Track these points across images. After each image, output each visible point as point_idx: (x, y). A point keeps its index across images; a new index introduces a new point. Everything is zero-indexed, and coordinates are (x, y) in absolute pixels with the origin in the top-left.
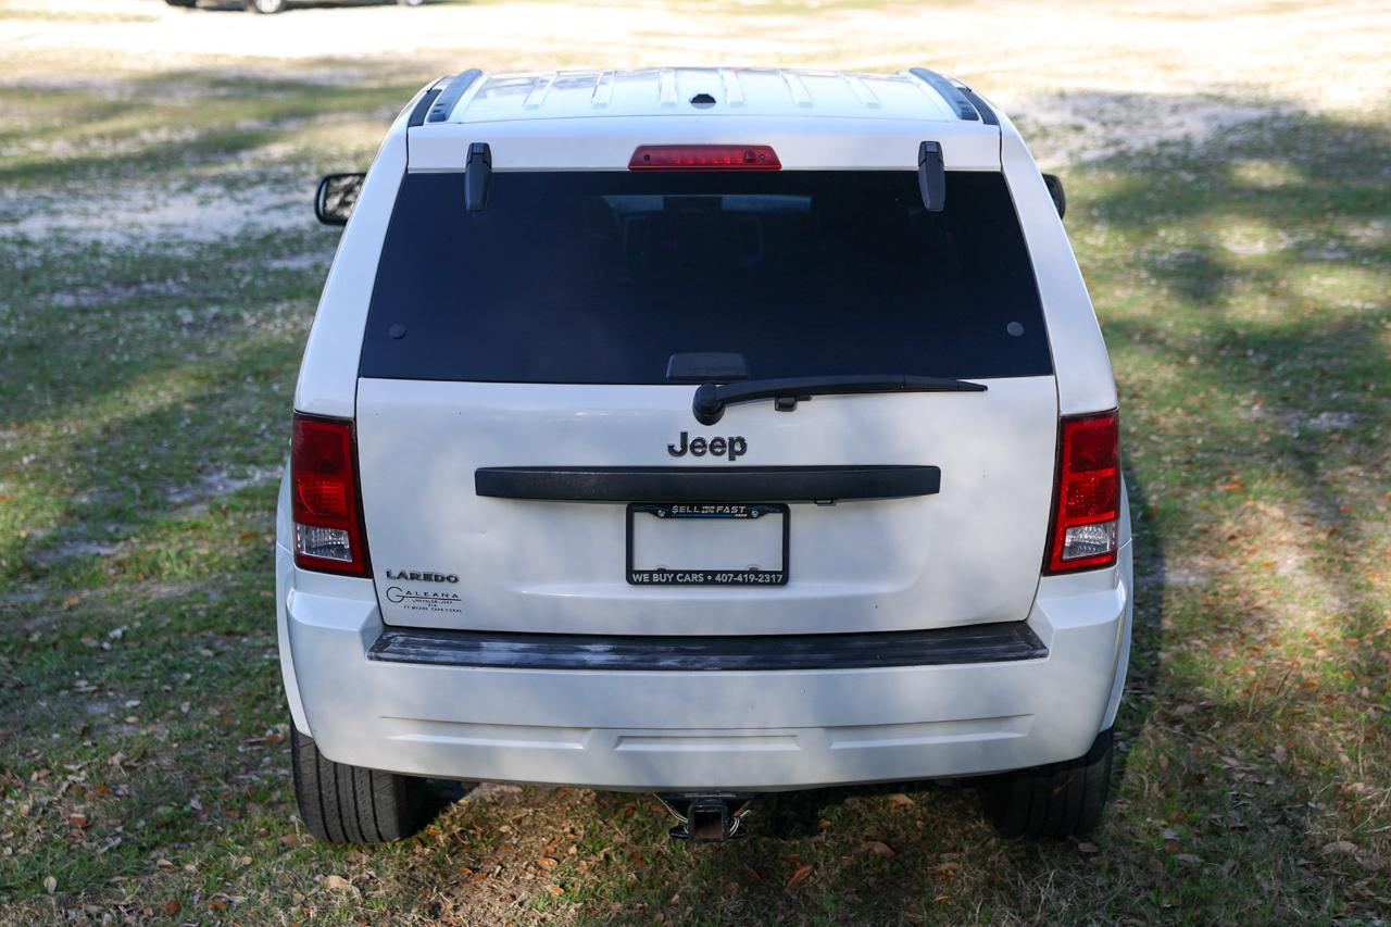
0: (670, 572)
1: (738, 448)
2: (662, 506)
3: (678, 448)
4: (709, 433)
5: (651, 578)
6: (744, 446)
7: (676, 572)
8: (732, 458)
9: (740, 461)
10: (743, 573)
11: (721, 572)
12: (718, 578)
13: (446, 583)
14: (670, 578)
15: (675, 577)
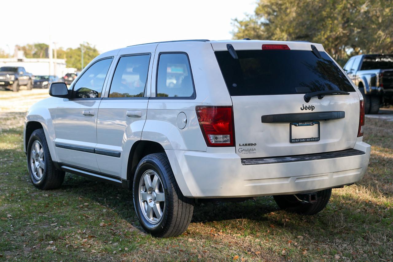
0: (299, 139)
1: (313, 108)
2: (297, 123)
3: (302, 108)
4: (308, 105)
5: (295, 141)
6: (314, 107)
8: (312, 110)
9: (313, 111)
11: (308, 138)
13: (253, 146)
15: (299, 140)
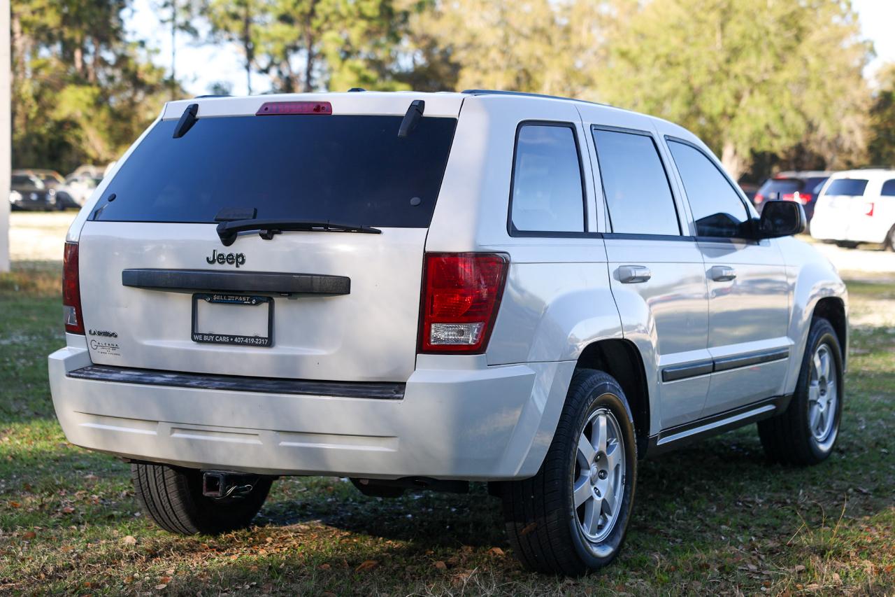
0: (212, 335)
1: (240, 260)
2: (208, 295)
3: (211, 259)
4: (226, 251)
5: (203, 338)
6: (243, 259)
7: (215, 335)
9: (242, 268)
10: (248, 337)
11: (238, 337)
12: (236, 340)
13: (113, 337)
14: (212, 338)
15: (215, 338)
